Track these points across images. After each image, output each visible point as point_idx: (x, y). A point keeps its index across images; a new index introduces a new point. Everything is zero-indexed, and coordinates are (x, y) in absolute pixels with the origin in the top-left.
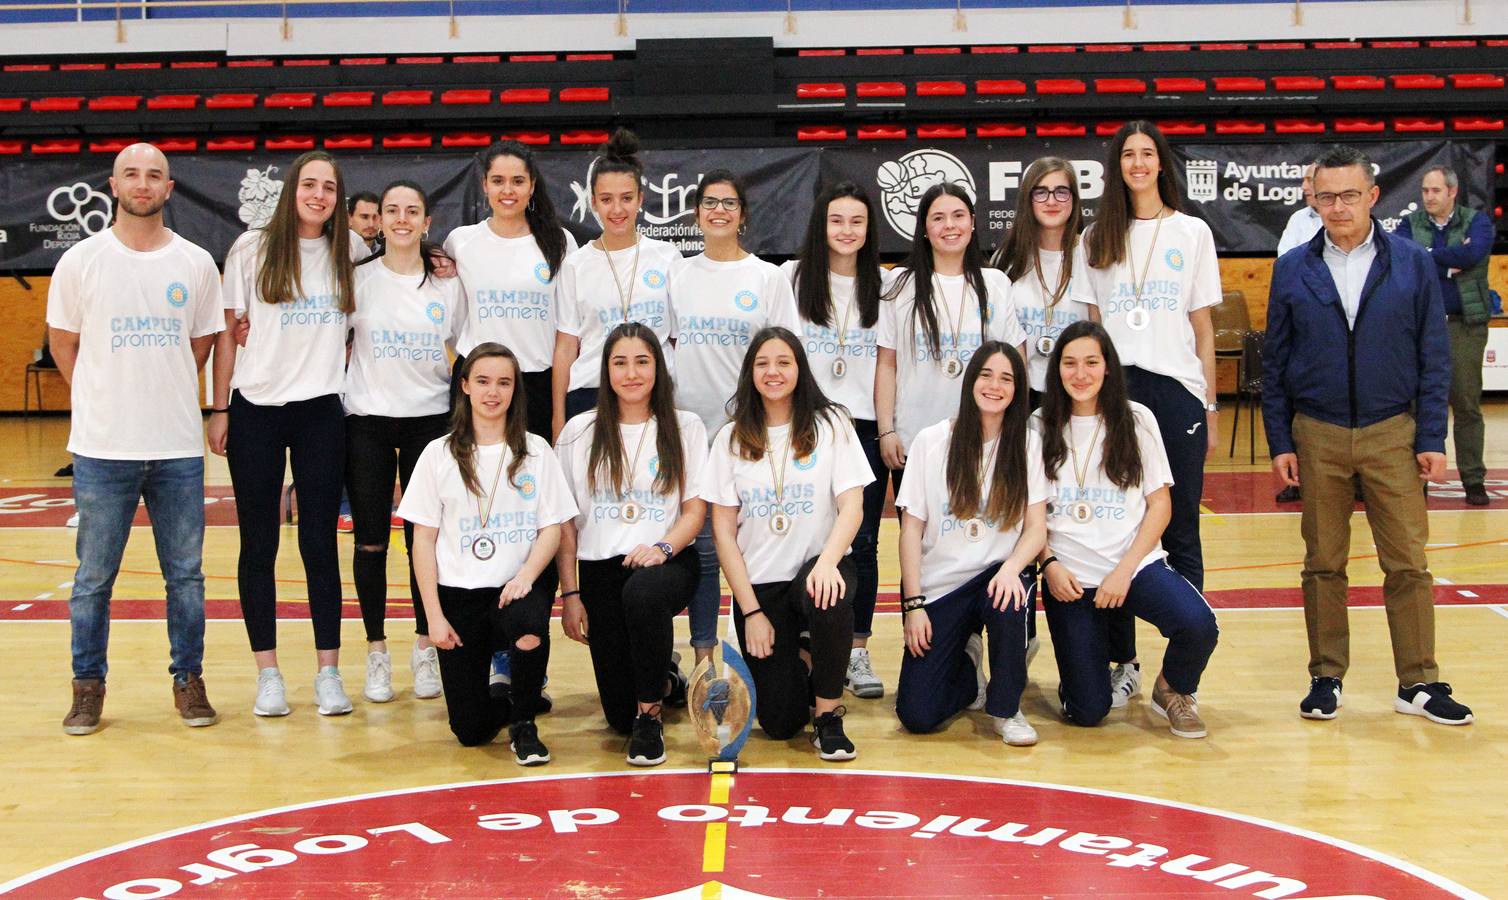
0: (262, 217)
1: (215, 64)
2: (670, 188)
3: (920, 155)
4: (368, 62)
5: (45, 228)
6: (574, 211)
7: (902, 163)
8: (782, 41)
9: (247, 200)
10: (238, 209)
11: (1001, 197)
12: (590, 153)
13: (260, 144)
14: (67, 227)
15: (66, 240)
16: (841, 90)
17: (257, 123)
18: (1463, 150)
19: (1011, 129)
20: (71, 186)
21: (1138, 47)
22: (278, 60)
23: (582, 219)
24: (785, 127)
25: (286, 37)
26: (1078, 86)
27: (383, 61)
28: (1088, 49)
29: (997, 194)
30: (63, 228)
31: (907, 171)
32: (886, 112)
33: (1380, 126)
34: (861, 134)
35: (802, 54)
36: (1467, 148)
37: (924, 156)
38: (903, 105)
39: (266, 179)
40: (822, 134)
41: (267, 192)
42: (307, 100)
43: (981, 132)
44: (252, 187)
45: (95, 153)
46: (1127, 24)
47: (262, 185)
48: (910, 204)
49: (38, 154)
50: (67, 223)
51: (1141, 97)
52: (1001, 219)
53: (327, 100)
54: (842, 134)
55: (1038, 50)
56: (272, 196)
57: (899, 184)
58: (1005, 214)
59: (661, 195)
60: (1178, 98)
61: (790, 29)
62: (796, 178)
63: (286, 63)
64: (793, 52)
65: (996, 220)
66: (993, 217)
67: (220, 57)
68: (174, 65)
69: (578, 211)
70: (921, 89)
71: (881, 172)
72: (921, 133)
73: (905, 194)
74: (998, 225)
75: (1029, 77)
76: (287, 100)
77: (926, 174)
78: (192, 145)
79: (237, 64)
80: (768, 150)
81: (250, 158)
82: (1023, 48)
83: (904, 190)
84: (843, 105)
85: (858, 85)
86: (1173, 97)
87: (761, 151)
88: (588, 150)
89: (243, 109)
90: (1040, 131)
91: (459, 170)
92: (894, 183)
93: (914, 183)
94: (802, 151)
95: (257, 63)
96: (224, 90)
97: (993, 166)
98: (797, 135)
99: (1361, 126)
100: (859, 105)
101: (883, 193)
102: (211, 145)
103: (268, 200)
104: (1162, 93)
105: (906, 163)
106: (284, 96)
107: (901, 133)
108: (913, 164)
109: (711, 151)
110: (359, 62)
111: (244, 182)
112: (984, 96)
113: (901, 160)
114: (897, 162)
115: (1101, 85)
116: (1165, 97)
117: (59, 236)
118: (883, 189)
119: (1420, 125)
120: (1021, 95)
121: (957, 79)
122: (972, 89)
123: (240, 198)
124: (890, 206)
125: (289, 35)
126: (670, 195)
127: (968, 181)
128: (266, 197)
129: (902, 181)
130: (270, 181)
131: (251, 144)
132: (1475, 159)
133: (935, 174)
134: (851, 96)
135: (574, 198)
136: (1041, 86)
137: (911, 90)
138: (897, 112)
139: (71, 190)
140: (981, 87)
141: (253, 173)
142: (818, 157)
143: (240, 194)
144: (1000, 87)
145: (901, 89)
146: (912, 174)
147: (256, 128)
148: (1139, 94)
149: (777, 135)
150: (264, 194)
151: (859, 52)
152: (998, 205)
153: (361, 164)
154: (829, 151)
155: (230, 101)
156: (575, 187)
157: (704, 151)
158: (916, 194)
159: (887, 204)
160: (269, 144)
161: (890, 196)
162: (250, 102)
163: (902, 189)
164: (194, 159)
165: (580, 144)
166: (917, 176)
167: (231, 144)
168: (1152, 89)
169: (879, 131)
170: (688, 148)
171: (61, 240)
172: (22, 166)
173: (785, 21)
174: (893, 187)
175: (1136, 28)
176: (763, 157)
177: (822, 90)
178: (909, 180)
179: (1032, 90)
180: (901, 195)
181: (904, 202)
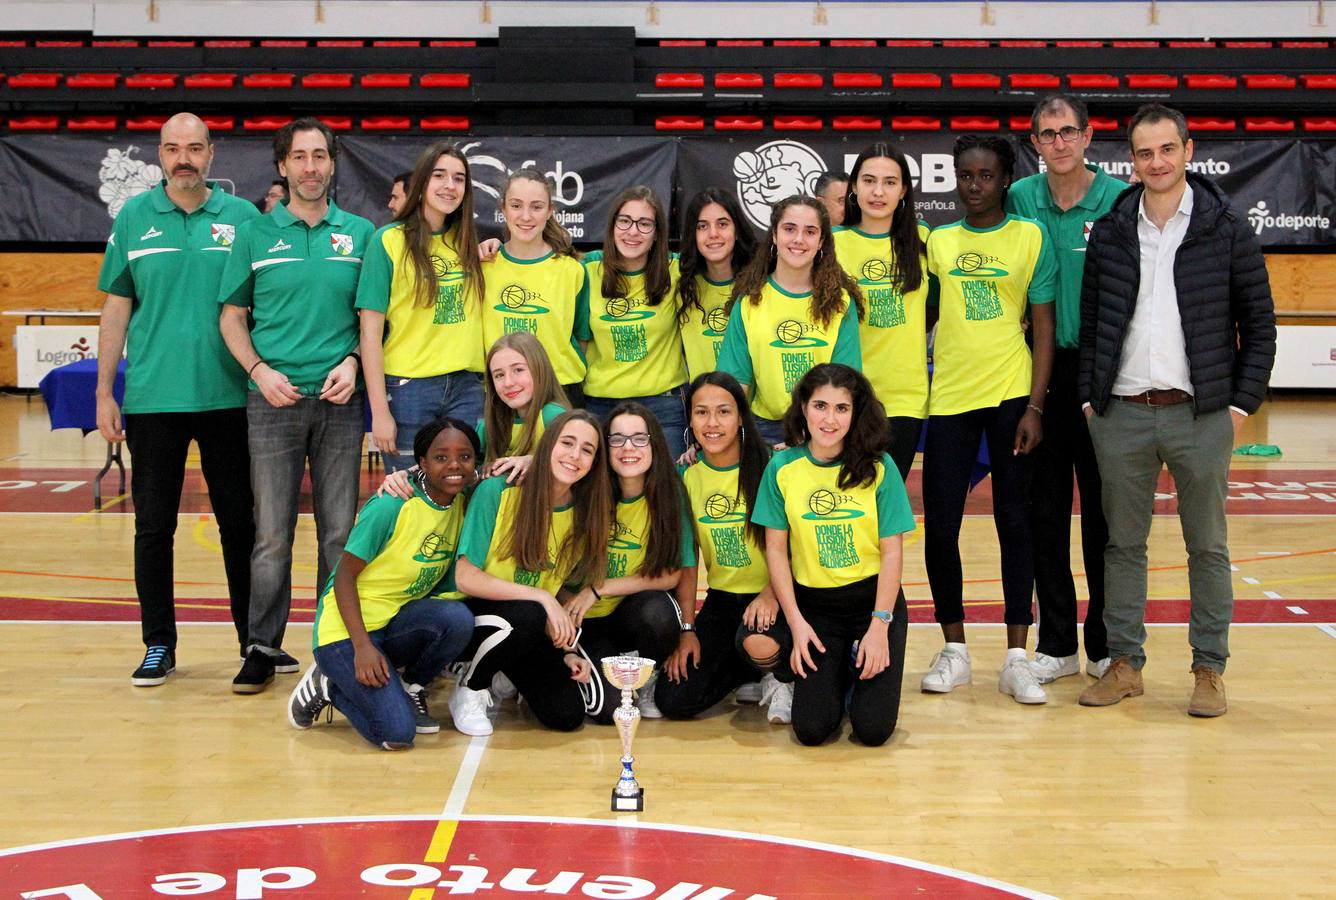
0: (122, 196)
1: (79, 44)
3: (776, 146)
4: (232, 44)
7: (758, 153)
8: (644, 31)
9: (108, 179)
10: (98, 189)
13: (121, 124)
16: (699, 80)
17: (121, 103)
18: (1312, 149)
19: (866, 121)
21: (994, 43)
22: (143, 41)
24: (644, 116)
25: (152, 18)
26: (934, 80)
27: (247, 44)
28: (946, 44)
31: (763, 162)
32: (745, 102)
33: (1232, 125)
34: (718, 124)
35: (662, 44)
36: (1316, 148)
37: (780, 148)
38: (760, 96)
39: (127, 159)
40: (680, 123)
41: (128, 172)
42: (168, 81)
43: (836, 124)
44: (113, 166)
46: (985, 20)
47: (122, 165)
48: (765, 194)
51: (996, 92)
53: (189, 81)
54: (700, 124)
55: (897, 44)
56: (133, 176)
57: (755, 174)
60: (1032, 93)
61: (653, 20)
62: (653, 167)
63: (151, 44)
64: (655, 42)
67: (86, 37)
68: (39, 44)
70: (779, 80)
71: (738, 162)
72: (777, 124)
73: (761, 185)
75: (886, 72)
76: (149, 80)
77: (782, 165)
78: (53, 124)
79: (101, 44)
80: (625, 139)
81: (110, 138)
82: (881, 42)
83: (760, 181)
84: (701, 95)
85: (717, 75)
86: (1027, 93)
87: (619, 139)
89: (103, 88)
90: (896, 124)
92: (751, 173)
93: (770, 173)
94: (659, 140)
95: (123, 43)
96: (86, 69)
98: (654, 124)
99: (1213, 124)
100: (716, 95)
101: (739, 183)
102: (72, 124)
103: (128, 180)
104: (1017, 88)
105: (763, 154)
106: (145, 77)
107: (759, 124)
108: (769, 154)
109: (570, 139)
110: (223, 45)
111: (105, 162)
112: (840, 88)
113: (757, 150)
114: (753, 152)
115: (957, 80)
116: (1020, 93)
118: (739, 179)
119: (1270, 124)
120: (877, 88)
121: (815, 71)
122: (828, 81)
123: (101, 177)
124: (746, 196)
125: (155, 15)
127: (824, 173)
128: (127, 177)
129: (758, 171)
130: (130, 161)
131: (112, 124)
132: (1323, 158)
133: (790, 165)
134: (709, 86)
136: (898, 80)
137: (768, 82)
138: (756, 102)
140: (839, 80)
141: (113, 153)
142: (675, 147)
143: (101, 173)
144: (856, 80)
145: (759, 80)
146: (768, 164)
147: (122, 107)
148: (995, 89)
149: (637, 122)
150: (125, 174)
151: (720, 44)
154: (686, 141)
155: (91, 81)
157: (563, 139)
158: (771, 185)
159: (743, 194)
160: (130, 124)
161: (745, 186)
162: (111, 81)
163: (758, 179)
164: (54, 137)
165: (440, 129)
166: (773, 167)
167: (92, 124)
168: (1007, 84)
169: (736, 122)
170: (548, 136)
173: (648, 10)
174: (749, 177)
175: (993, 24)
176: (622, 146)
177: (681, 80)
178: (765, 171)
179: (888, 84)
180: (756, 185)
181: (760, 193)
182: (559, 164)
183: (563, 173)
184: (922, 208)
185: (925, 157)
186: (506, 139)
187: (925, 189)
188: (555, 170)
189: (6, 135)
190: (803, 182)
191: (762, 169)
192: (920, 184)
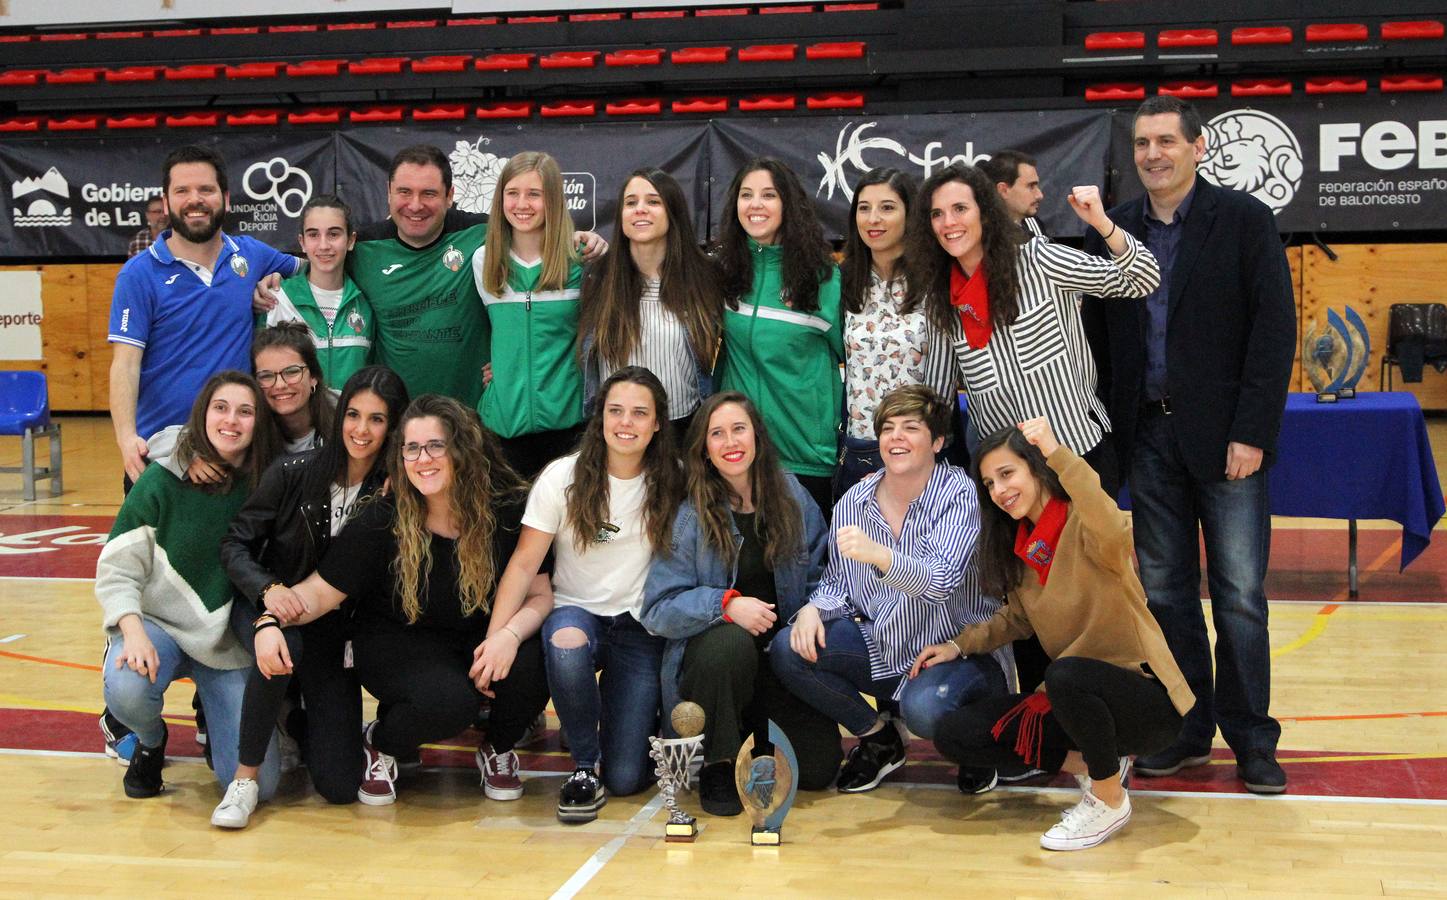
0: (472, 195)
1: (434, 23)
2: (933, 159)
3: (1234, 116)
4: (601, 17)
5: (240, 209)
6: (822, 185)
7: (1212, 126)
9: (456, 176)
11: (1335, 167)
12: (840, 118)
13: (471, 112)
14: (263, 208)
15: (263, 222)
16: (1139, 40)
19: (1348, 83)
20: (267, 162)
22: (503, 17)
23: (830, 196)
24: (1072, 85)
26: (1435, 29)
29: (1329, 163)
30: (259, 208)
31: (1217, 136)
37: (1239, 118)
38: (1211, 56)
39: (476, 152)
40: (1115, 92)
41: (478, 167)
42: (523, 62)
43: (1310, 87)
44: (462, 161)
45: (295, 124)
47: (472, 159)
48: (1220, 176)
49: (234, 126)
50: (263, 202)
52: (1334, 194)
53: (545, 61)
54: (1138, 92)
56: (483, 171)
57: (1208, 152)
58: (1338, 188)
59: (922, 168)
62: (1083, 146)
63: (510, 20)
65: (1327, 195)
66: (1324, 191)
67: (443, 15)
68: (390, 25)
69: (826, 187)
70: (1238, 36)
72: (1236, 90)
73: (1215, 164)
74: (1330, 201)
75: (1370, 21)
76: (503, 62)
77: (1241, 139)
78: (397, 115)
79: (457, 23)
80: (1049, 113)
81: (458, 129)
83: (1214, 160)
84: (1142, 57)
87: (1041, 113)
88: (838, 115)
89: (452, 72)
90: (1385, 85)
91: (692, 139)
93: (1227, 150)
94: (1092, 113)
95: (481, 21)
97: (1324, 128)
98: (1084, 95)
100: (1160, 57)
102: (417, 114)
103: (478, 176)
105: (1217, 127)
107: (1212, 90)
108: (1225, 128)
109: (981, 115)
111: (454, 156)
112: (1315, 43)
113: (1211, 122)
117: (256, 217)
120: (1361, 41)
121: (1283, 24)
122: (1299, 35)
126: (932, 167)
127: (1293, 148)
128: (477, 172)
129: (1212, 148)
130: (480, 154)
131: (461, 113)
133: (1252, 140)
134: (1151, 46)
135: (822, 172)
136: (1388, 30)
138: (1207, 65)
139: (267, 166)
140: (1312, 32)
141: (462, 145)
142: (1109, 120)
144: (1336, 32)
145: (1212, 37)
146: (1224, 139)
149: (1065, 94)
150: (475, 169)
152: (1330, 177)
153: (580, 134)
154: (1123, 114)
156: (823, 159)
157: (973, 115)
158: (1228, 164)
160: (482, 112)
162: (460, 64)
163: (1211, 158)
164: (398, 130)
165: (828, 109)
166: (1230, 142)
167: (439, 113)
169: (1185, 88)
170: (954, 112)
171: (257, 222)
172: (216, 139)
176: (1043, 122)
178: (1220, 147)
179: (1374, 36)
180: (1209, 165)
181: (1215, 174)
182: (969, 146)
183: (974, 158)
184: (1419, 188)
185: (1423, 125)
186: (906, 117)
187: (1423, 164)
188: (964, 153)
189: (347, 129)
190: (1268, 160)
191: (1216, 146)
192: (1416, 159)
